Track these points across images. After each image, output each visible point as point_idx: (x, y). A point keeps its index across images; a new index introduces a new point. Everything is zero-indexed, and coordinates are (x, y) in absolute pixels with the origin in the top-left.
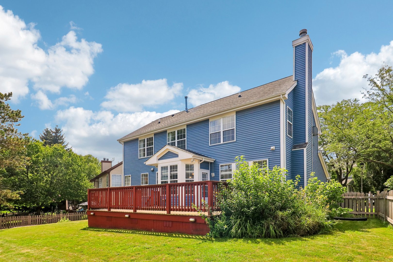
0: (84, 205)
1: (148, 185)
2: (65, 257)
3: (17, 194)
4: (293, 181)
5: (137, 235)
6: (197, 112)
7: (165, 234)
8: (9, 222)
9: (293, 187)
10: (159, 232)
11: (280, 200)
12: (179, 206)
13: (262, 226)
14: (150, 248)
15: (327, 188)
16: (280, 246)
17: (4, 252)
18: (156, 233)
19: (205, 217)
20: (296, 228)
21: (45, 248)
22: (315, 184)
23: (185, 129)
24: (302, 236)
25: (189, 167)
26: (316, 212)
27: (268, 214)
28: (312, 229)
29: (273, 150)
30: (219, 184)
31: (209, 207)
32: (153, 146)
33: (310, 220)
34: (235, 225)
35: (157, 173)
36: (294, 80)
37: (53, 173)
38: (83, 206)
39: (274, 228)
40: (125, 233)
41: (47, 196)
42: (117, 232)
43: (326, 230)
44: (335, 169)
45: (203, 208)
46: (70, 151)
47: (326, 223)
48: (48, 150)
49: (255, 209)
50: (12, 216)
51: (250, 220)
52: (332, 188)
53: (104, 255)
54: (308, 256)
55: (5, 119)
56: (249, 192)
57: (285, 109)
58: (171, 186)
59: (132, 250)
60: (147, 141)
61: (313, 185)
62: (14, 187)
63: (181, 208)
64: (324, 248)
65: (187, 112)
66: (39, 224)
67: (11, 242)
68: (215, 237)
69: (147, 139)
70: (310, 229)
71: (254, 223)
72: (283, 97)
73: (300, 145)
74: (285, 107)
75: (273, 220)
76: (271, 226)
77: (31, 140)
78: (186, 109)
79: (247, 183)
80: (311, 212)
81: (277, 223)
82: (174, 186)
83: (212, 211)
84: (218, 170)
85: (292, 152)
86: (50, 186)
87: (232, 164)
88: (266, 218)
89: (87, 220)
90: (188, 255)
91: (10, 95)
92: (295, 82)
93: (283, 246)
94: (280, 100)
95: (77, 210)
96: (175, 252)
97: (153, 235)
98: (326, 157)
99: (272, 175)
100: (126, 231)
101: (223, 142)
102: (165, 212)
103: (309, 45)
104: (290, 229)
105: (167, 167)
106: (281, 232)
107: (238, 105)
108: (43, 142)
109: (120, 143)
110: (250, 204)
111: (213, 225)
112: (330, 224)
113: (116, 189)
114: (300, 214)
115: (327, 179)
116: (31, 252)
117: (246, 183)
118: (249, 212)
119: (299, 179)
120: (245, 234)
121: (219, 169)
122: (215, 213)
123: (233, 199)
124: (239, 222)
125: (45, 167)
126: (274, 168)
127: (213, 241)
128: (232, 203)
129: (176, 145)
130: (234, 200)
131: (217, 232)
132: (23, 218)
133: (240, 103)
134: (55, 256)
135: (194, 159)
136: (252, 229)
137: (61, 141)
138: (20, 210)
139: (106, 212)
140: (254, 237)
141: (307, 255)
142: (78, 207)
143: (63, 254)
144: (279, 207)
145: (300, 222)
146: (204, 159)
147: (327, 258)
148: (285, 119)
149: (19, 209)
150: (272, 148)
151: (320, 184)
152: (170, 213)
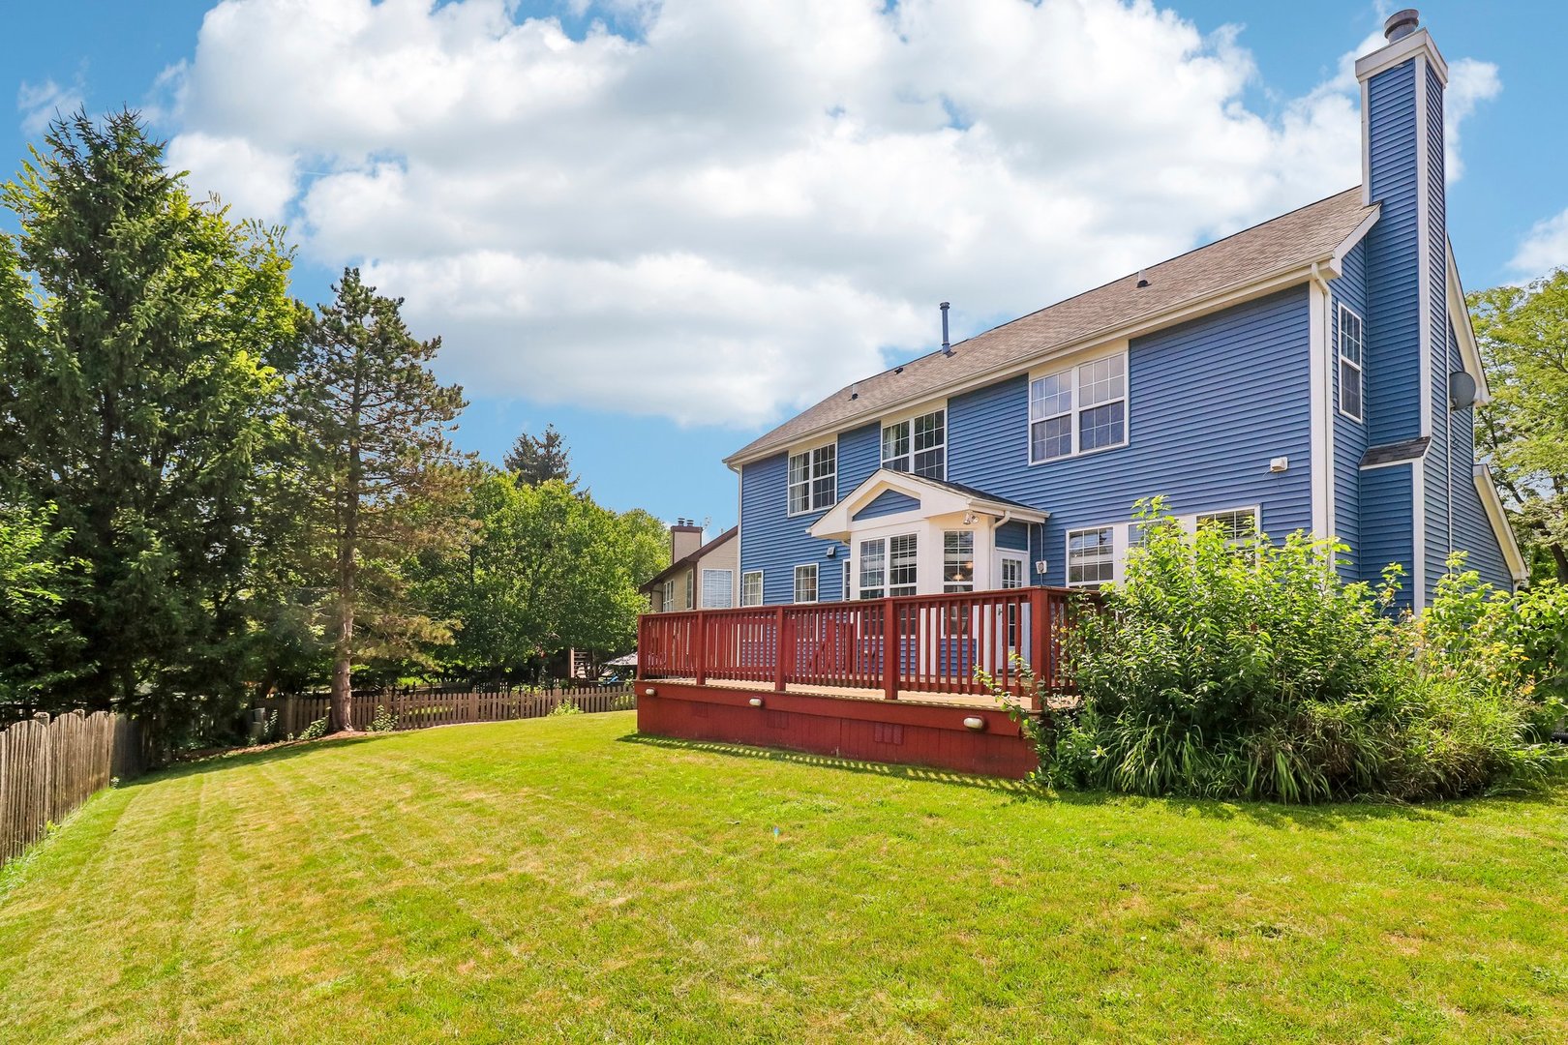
0: (620, 664)
1: (816, 602)
2: (581, 820)
3: (446, 628)
4: (1372, 587)
5: (789, 765)
6: (982, 353)
7: (881, 768)
8: (423, 711)
9: (1370, 611)
10: (860, 759)
11: (1318, 660)
12: (918, 676)
13: (1244, 757)
14: (836, 809)
15: (1524, 615)
16: (1318, 835)
17: (418, 797)
18: (849, 764)
19: (1022, 715)
20: (1387, 767)
21: (525, 789)
22: (1465, 596)
23: (940, 415)
24: (1415, 800)
25: (955, 542)
26: (1475, 708)
27: (1266, 709)
28: (1454, 777)
29: (1280, 473)
30: (1073, 600)
31: (1036, 678)
32: (835, 474)
33: (1449, 739)
34: (1135, 748)
35: (848, 564)
36: (1366, 200)
37: (540, 567)
38: (615, 668)
39: (1293, 764)
40: (750, 755)
41: (520, 634)
42: (724, 752)
43: (1519, 784)
44: (1551, 538)
45: (1012, 683)
46: (584, 498)
47: (1519, 752)
48: (526, 498)
49: (1215, 692)
50: (429, 692)
51: (1193, 731)
52: (1547, 615)
53: (693, 821)
54: (1445, 879)
55: (421, 414)
56: (1187, 630)
57: (1330, 314)
58: (902, 605)
59: (779, 813)
60: (816, 460)
61: (1457, 602)
62: (440, 607)
63: (923, 680)
64: (1514, 855)
65: (949, 354)
66: (497, 719)
67: (433, 768)
68: (1060, 787)
69: (816, 452)
70: (1448, 774)
71: (1209, 742)
72: (1320, 272)
73: (1395, 447)
74: (1330, 306)
75: (1289, 733)
76: (1280, 755)
77: (485, 470)
78: (946, 344)
79: (1182, 597)
80: (1450, 708)
81: (1306, 748)
82: (910, 607)
83: (1046, 695)
84: (1062, 552)
85: (1362, 477)
86: (530, 606)
87: (1116, 527)
88: (1260, 726)
89: (634, 713)
90: (967, 844)
91: (436, 343)
92: (1370, 209)
93: (1335, 836)
94: (1307, 284)
95: (600, 680)
96: (921, 829)
97: (841, 767)
98: (1508, 492)
99: (1284, 566)
100: (752, 750)
101: (1081, 449)
102: (879, 695)
103: (1429, 66)
104: (1360, 772)
105: (881, 543)
106: (1325, 781)
107: (1139, 315)
108: (515, 477)
109: (731, 467)
110: (1195, 672)
111: (1052, 744)
112: (1537, 761)
113: (722, 615)
114: (1405, 714)
115: (1515, 576)
116: (488, 801)
117: (1175, 595)
118: (1192, 701)
119: (1399, 578)
120: (1173, 780)
121: (1064, 548)
122: (1056, 703)
123: (1127, 654)
124: (1149, 736)
125: (519, 549)
126: (1289, 537)
127: (1051, 800)
128: (1122, 666)
129: (912, 469)
130: (1129, 657)
131: (1066, 768)
132: (458, 699)
133: (1146, 306)
134: (552, 817)
135: (975, 514)
136: (1200, 765)
137: (560, 470)
138: (448, 676)
139: (692, 687)
140: (1212, 794)
141: (1440, 877)
142: (603, 672)
143: (577, 812)
144: (1315, 689)
145: (1404, 745)
146: (1010, 513)
147: (1532, 891)
148: (1330, 351)
149: (446, 675)
150: (1275, 463)
151: (1492, 598)
152: (895, 697)
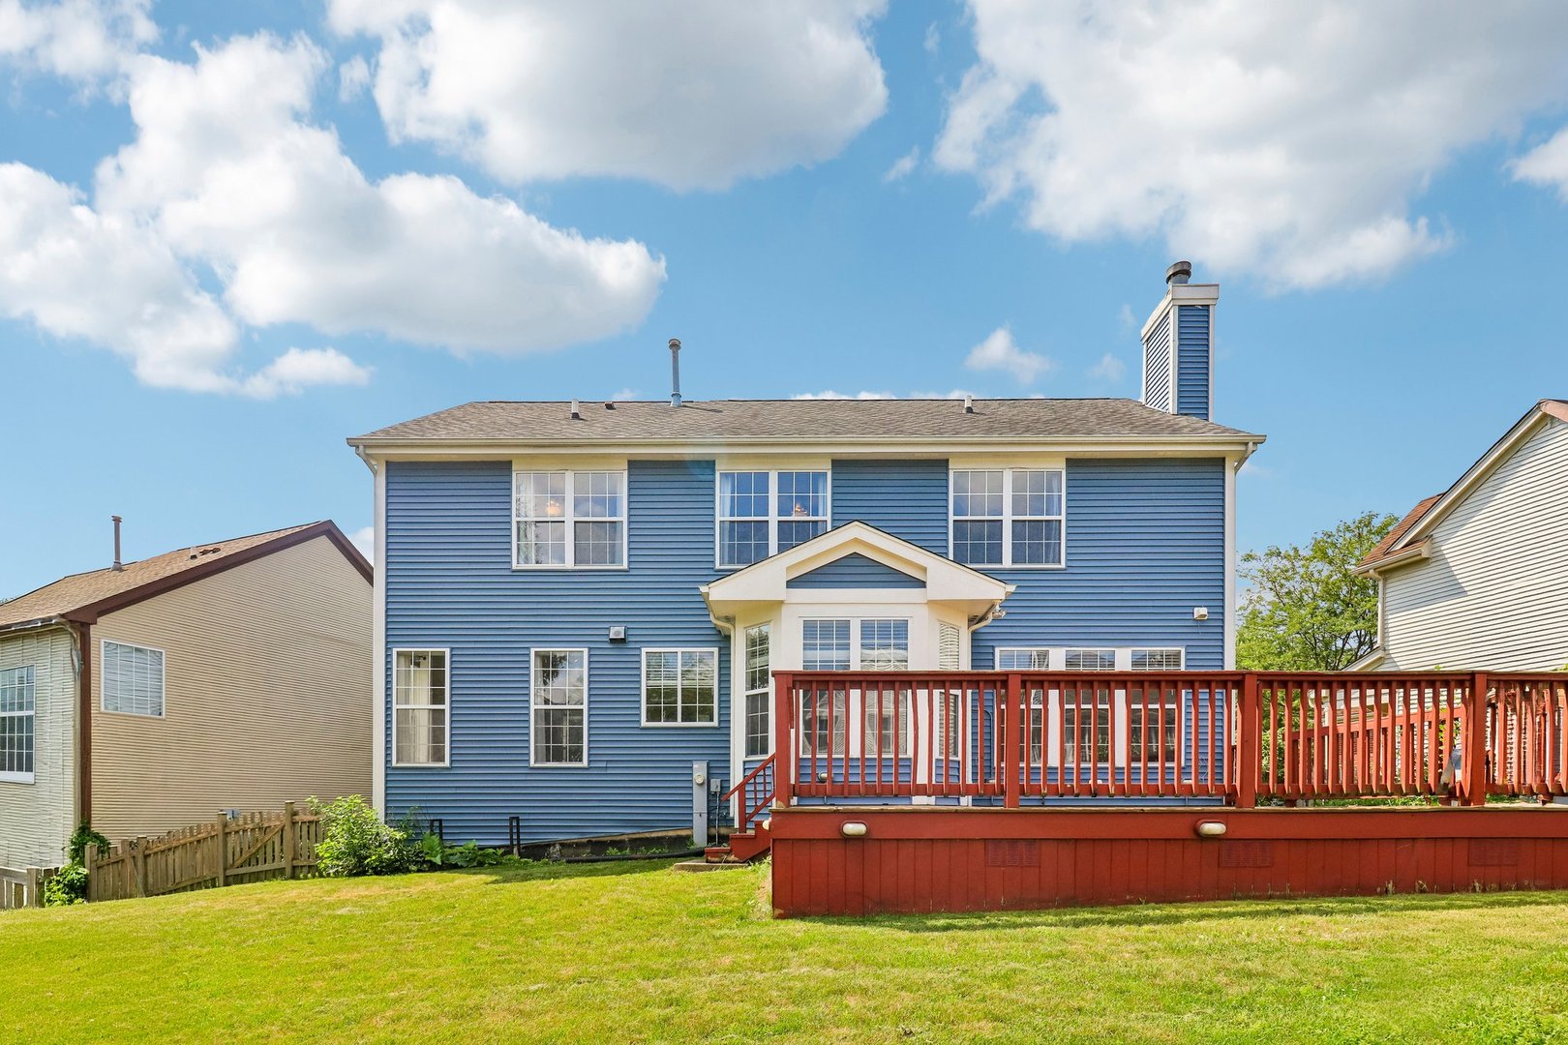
23: (819, 477)
25: (947, 639)
29: (1201, 622)
32: (623, 519)
36: (1173, 410)
72: (1251, 451)
87: (1052, 651)
101: (1013, 562)
105: (844, 628)
150: (1199, 611)
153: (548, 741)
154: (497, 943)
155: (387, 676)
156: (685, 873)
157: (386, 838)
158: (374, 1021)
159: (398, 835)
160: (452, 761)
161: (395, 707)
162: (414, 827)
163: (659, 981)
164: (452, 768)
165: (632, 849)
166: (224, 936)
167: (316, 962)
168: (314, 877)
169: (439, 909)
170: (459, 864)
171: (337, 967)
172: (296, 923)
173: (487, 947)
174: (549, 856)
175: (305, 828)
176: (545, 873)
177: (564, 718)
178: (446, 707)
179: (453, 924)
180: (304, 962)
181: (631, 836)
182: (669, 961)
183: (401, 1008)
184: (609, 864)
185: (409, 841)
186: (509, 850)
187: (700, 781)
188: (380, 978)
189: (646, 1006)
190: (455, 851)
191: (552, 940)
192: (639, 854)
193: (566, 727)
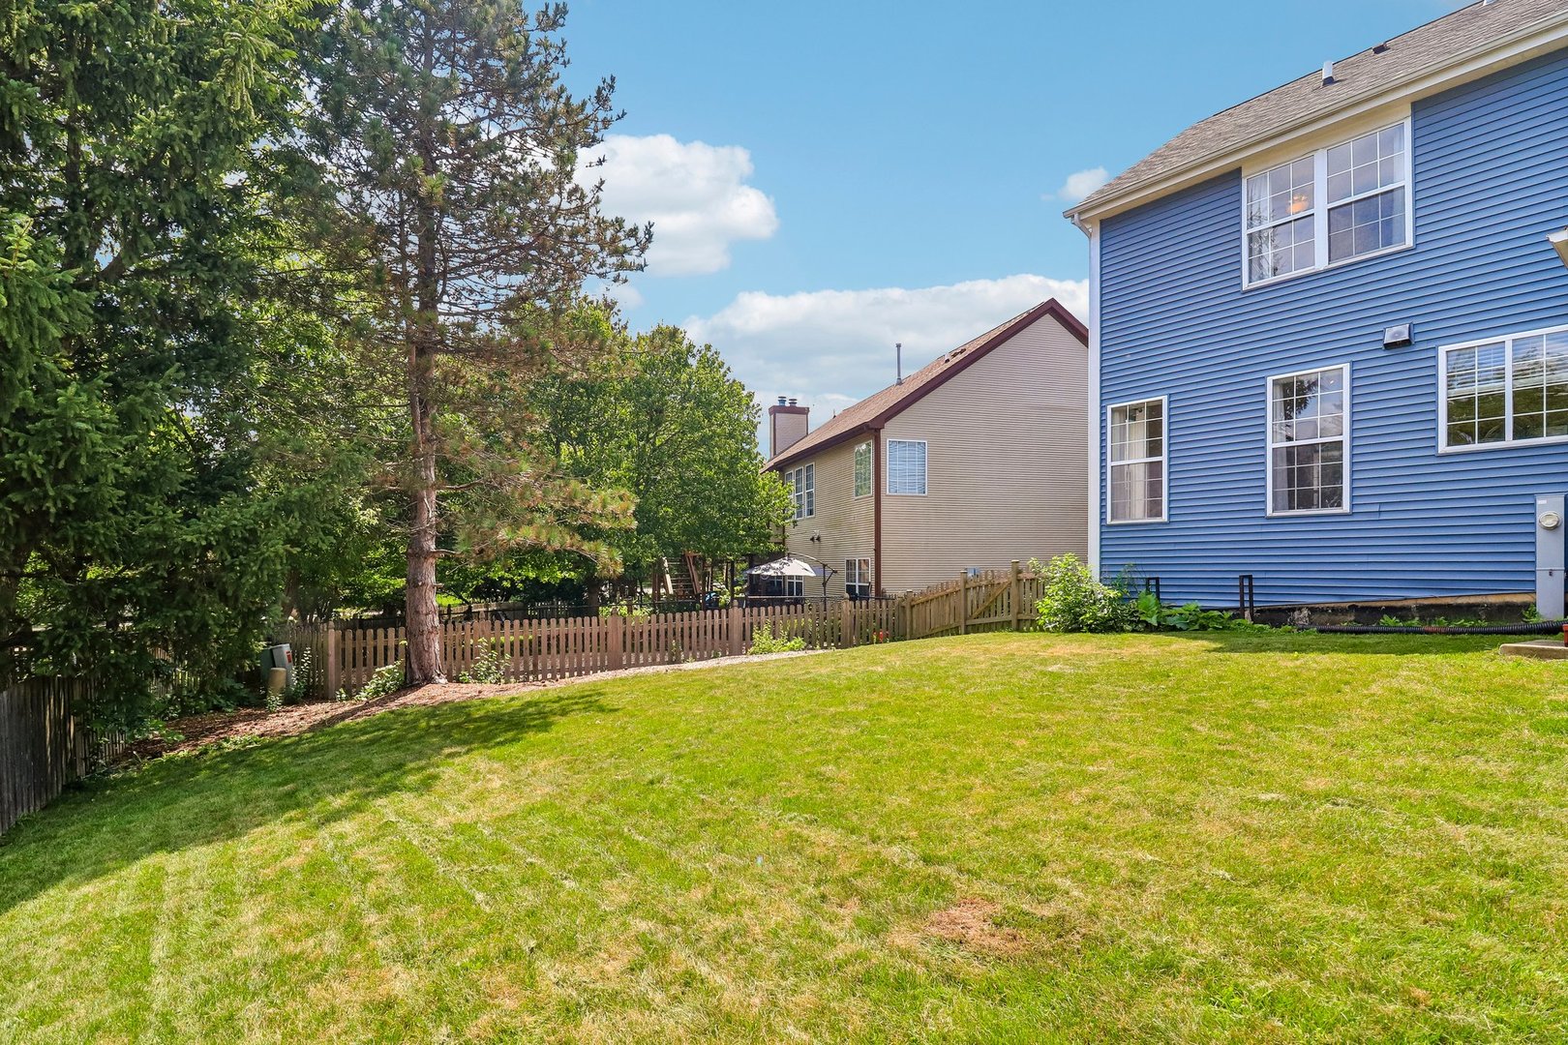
32: (1405, 182)
153: (1290, 484)
154: (1219, 727)
155: (1102, 434)
156: (1524, 660)
157: (1099, 596)
158: (1069, 796)
159: (1112, 594)
160: (1170, 516)
161: (1109, 464)
162: (1129, 585)
163: (1478, 828)
164: (1170, 523)
165: (1422, 619)
166: (953, 681)
167: (1023, 719)
168: (1035, 630)
169: (1151, 677)
170: (1178, 626)
171: (1041, 726)
172: (1011, 675)
173: (1204, 730)
174: (1293, 623)
175: (1028, 585)
176: (1287, 644)
177: (1315, 455)
178: (1164, 458)
179: (1166, 696)
180: (1012, 716)
181: (1420, 602)
182: (1497, 798)
183: (1098, 788)
184: (1384, 638)
185: (1123, 599)
186: (1238, 613)
187: (1551, 523)
188: (1080, 747)
189: (1454, 866)
190: (1173, 611)
191: (1294, 734)
192: (1434, 626)
193: (1317, 465)
